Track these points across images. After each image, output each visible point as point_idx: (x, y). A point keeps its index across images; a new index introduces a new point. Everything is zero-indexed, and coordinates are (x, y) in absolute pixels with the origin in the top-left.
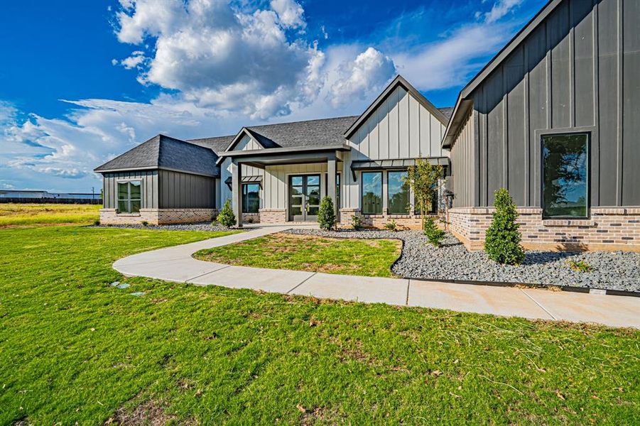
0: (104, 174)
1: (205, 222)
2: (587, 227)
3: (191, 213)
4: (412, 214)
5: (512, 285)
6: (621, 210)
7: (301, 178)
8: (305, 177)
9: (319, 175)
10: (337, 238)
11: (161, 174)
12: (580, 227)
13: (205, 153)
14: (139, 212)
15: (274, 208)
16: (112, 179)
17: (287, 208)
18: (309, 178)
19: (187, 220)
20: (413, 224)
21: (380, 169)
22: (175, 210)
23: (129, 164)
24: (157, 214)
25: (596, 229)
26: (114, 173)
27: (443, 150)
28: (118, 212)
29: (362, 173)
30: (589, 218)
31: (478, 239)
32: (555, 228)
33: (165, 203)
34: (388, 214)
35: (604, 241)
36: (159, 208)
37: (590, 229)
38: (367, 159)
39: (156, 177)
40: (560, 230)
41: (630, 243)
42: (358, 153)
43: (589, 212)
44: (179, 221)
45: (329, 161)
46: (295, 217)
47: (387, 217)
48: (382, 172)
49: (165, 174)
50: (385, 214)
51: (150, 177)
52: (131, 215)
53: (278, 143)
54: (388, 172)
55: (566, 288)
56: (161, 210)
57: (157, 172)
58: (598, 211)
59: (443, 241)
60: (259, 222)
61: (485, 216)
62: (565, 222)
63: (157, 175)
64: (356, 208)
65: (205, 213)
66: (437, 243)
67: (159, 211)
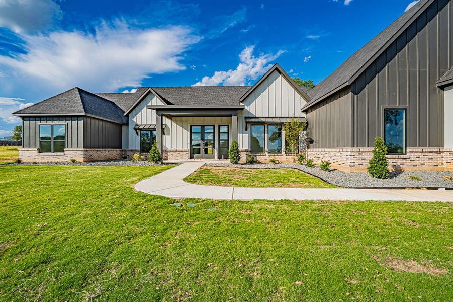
0: (23, 118)
1: (116, 160)
2: (406, 158)
3: (106, 152)
4: (283, 153)
5: (404, 188)
6: (420, 150)
7: (200, 127)
8: (203, 127)
9: (214, 126)
10: (250, 168)
11: (85, 120)
12: (403, 158)
13: (111, 105)
14: (64, 151)
15: (179, 149)
16: (32, 123)
17: (189, 148)
18: (205, 127)
19: (103, 158)
20: (285, 159)
21: (263, 123)
22: (96, 150)
23: (53, 110)
24: (83, 153)
25: (410, 160)
26: (35, 117)
27: (302, 113)
28: (39, 151)
29: (251, 125)
30: (406, 154)
31: (354, 166)
32: (392, 159)
33: (88, 144)
34: (269, 153)
35: (413, 166)
36: (84, 148)
37: (407, 159)
38: (254, 116)
39: (81, 123)
40: (394, 160)
41: (424, 166)
42: (249, 112)
43: (406, 150)
44: (98, 159)
45: (233, 117)
46: (195, 155)
47: (268, 154)
48: (264, 125)
49: (88, 120)
50: (266, 153)
51: (75, 123)
52: (55, 153)
53: (171, 101)
54: (268, 125)
55: (429, 188)
56: (86, 150)
57: (83, 118)
58: (411, 150)
59: (331, 168)
60: (167, 159)
61: (358, 153)
62: (397, 156)
63: (83, 121)
64: (246, 149)
65: (115, 152)
66: (327, 169)
67: (84, 151)
